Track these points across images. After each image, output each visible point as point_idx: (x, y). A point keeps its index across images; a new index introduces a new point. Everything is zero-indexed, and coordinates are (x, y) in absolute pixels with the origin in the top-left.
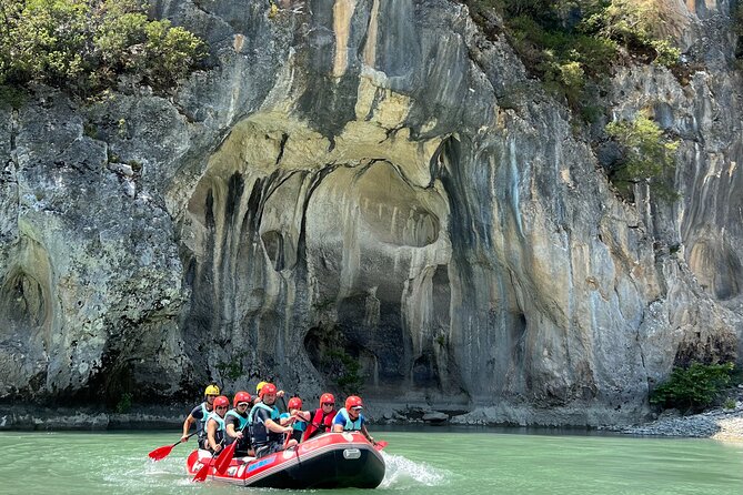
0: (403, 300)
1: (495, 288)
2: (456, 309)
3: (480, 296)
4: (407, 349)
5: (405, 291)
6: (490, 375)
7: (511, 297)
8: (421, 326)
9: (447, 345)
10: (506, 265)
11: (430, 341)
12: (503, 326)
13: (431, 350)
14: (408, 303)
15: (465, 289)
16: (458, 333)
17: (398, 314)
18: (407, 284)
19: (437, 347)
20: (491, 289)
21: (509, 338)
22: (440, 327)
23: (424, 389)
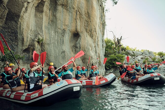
0: (22, 14)
1: (67, 19)
2: (45, 26)
3: (59, 21)
4: (20, 43)
5: (24, 9)
6: (64, 58)
7: (74, 24)
8: (29, 32)
9: (42, 43)
10: (76, 9)
11: (33, 40)
12: (67, 37)
13: (33, 45)
14: (24, 17)
15: (51, 17)
16: (48, 38)
17: (16, 22)
18: (25, 4)
19: (36, 44)
20: (65, 19)
21: (69, 43)
22: (39, 34)
23: (26, 65)
